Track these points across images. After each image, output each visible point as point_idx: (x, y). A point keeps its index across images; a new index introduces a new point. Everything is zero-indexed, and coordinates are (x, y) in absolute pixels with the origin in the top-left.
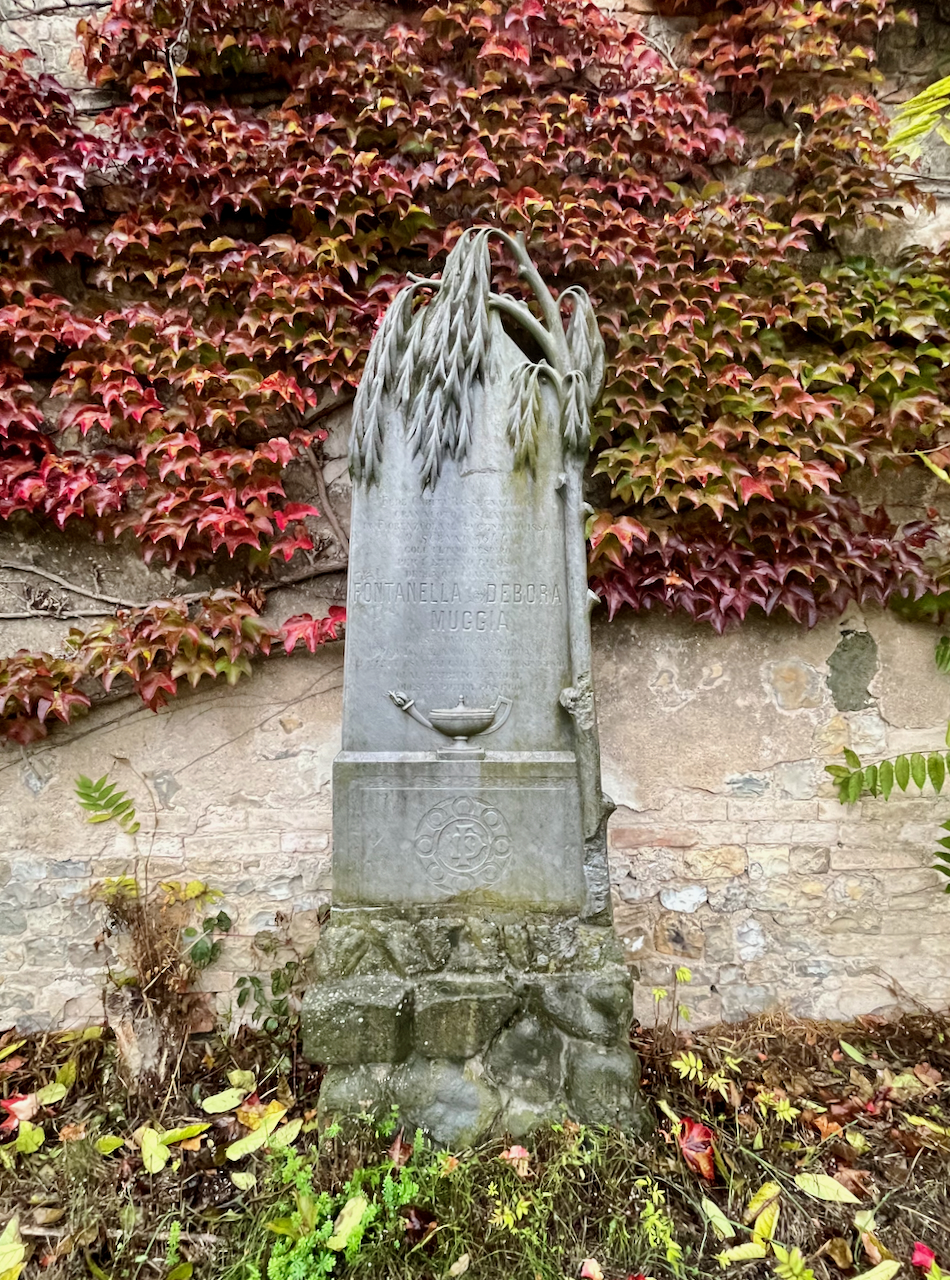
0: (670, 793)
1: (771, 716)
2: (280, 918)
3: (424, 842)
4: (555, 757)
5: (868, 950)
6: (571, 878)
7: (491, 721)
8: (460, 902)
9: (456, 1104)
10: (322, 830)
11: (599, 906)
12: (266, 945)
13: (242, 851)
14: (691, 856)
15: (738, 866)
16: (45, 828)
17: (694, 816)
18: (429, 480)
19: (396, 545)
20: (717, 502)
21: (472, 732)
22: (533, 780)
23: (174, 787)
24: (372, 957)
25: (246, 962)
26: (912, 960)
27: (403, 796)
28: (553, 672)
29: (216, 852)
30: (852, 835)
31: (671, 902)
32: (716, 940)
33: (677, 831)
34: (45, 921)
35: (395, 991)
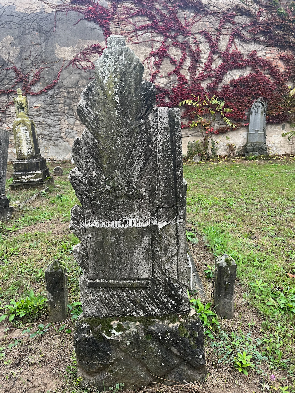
1: (277, 131)
2: (240, 147)
3: (254, 138)
4: (263, 132)
5: (284, 149)
6: (264, 141)
7: (259, 130)
8: (256, 142)
12: (239, 149)
13: (237, 142)
14: (270, 142)
15: (274, 143)
16: (223, 140)
17: (271, 139)
18: (255, 114)
19: (253, 119)
20: (274, 115)
21: (257, 131)
22: (261, 134)
23: (233, 137)
25: (237, 150)
27: (252, 135)
28: (263, 127)
29: (235, 142)
30: (283, 140)
31: (269, 146)
32: (272, 149)
33: (269, 140)
34: (222, 147)
35: (253, 147)
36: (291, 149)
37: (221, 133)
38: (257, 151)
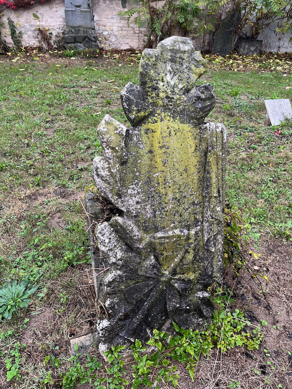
0: (103, 19)
1: (115, 8)
2: (58, 33)
3: (75, 19)
4: (88, 10)
5: (128, 41)
6: (90, 24)
7: (81, 5)
8: (79, 27)
9: (81, 47)
10: (62, 22)
11: (93, 27)
12: (56, 36)
13: (52, 24)
14: (106, 27)
15: (112, 29)
16: (29, 20)
17: (106, 22)
21: (79, 7)
22: (85, 13)
23: (44, 15)
24: (71, 32)
25: (54, 39)
26: (132, 43)
27: (72, 14)
29: (49, 24)
30: (125, 25)
31: (104, 34)
32: (109, 39)
33: (104, 24)
34: (30, 33)
35: (73, 35)
36: (138, 41)
37: (21, 7)
38: (81, 43)
